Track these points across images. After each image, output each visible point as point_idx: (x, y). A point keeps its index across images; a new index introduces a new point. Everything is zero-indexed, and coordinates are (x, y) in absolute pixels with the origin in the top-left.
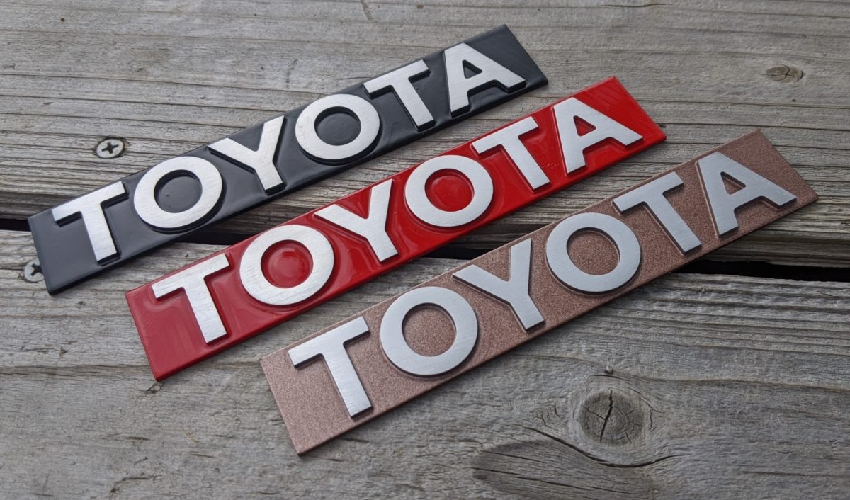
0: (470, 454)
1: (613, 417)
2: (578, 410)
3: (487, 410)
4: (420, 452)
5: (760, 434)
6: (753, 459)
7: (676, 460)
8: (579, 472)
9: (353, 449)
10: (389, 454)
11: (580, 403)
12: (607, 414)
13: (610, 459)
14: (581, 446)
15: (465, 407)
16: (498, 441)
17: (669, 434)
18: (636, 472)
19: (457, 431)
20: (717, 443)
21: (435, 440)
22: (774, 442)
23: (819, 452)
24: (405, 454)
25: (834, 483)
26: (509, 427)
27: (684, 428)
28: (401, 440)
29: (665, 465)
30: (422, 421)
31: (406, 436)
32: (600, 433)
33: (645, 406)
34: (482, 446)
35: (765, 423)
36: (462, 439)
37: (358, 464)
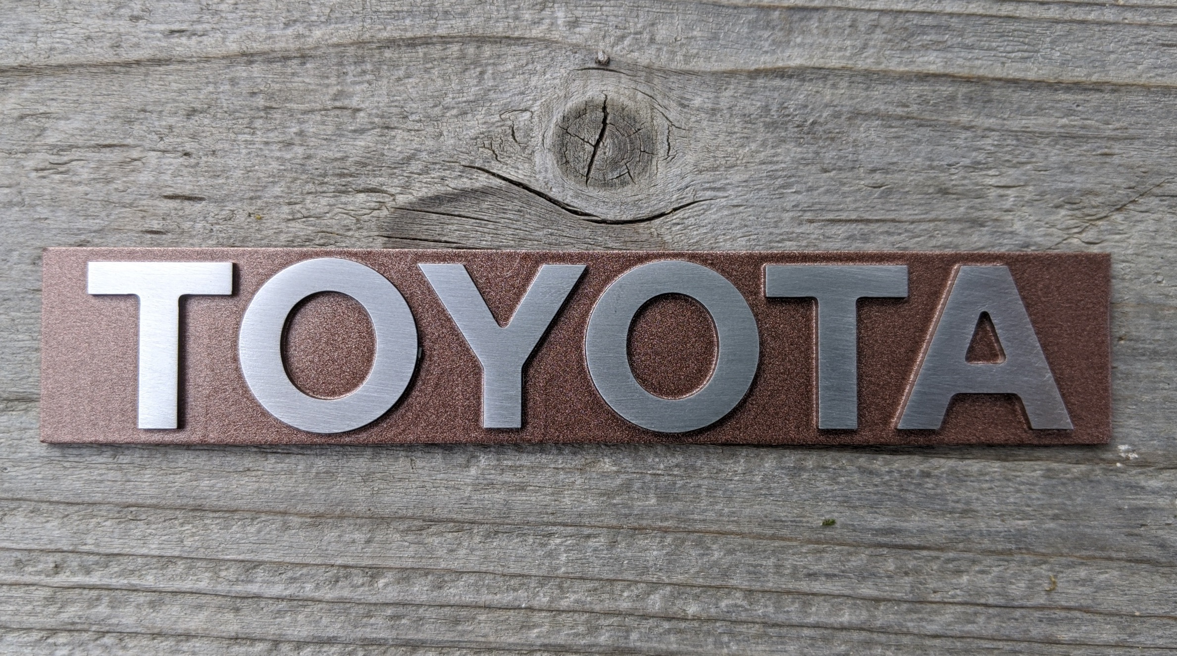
0: (375, 213)
1: (607, 141)
2: (551, 133)
3: (399, 137)
4: (293, 213)
5: (840, 158)
6: (825, 199)
7: (705, 207)
8: (551, 234)
9: (181, 213)
10: (241, 218)
11: (554, 120)
12: (597, 137)
13: (601, 212)
14: (555, 193)
15: (361, 134)
16: (421, 190)
17: (696, 165)
18: (641, 231)
19: (351, 176)
20: (772, 176)
21: (316, 192)
22: (862, 170)
23: (930, 183)
24: (267, 217)
25: (944, 232)
26: (438, 166)
27: (720, 154)
28: (259, 194)
29: (686, 216)
30: (290, 160)
31: (266, 187)
32: (586, 170)
33: (659, 121)
34: (394, 200)
35: (851, 140)
36: (360, 188)
37: (191, 237)
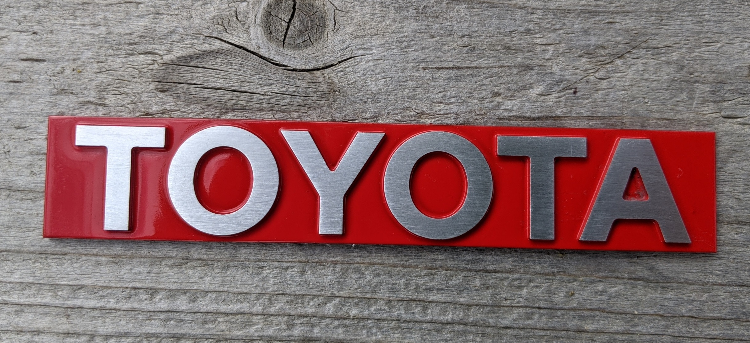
0: (151, 67)
1: (296, 19)
2: (260, 15)
3: (165, 19)
4: (100, 68)
5: (442, 29)
6: (433, 55)
7: (358, 60)
8: (262, 78)
9: (31, 70)
10: (68, 71)
11: (262, 7)
12: (289, 17)
13: (293, 64)
14: (263, 52)
15: (142, 18)
16: (180, 52)
17: (352, 34)
18: (318, 76)
19: (136, 44)
20: (399, 41)
21: (114, 55)
22: (455, 36)
23: (498, 43)
24: (84, 71)
25: (508, 74)
26: (190, 37)
27: (367, 27)
28: (79, 56)
29: (347, 66)
30: (98, 35)
31: (83, 52)
32: (283, 38)
33: (329, 6)
34: (162, 58)
35: (448, 17)
36: (141, 51)
37: (38, 84)
